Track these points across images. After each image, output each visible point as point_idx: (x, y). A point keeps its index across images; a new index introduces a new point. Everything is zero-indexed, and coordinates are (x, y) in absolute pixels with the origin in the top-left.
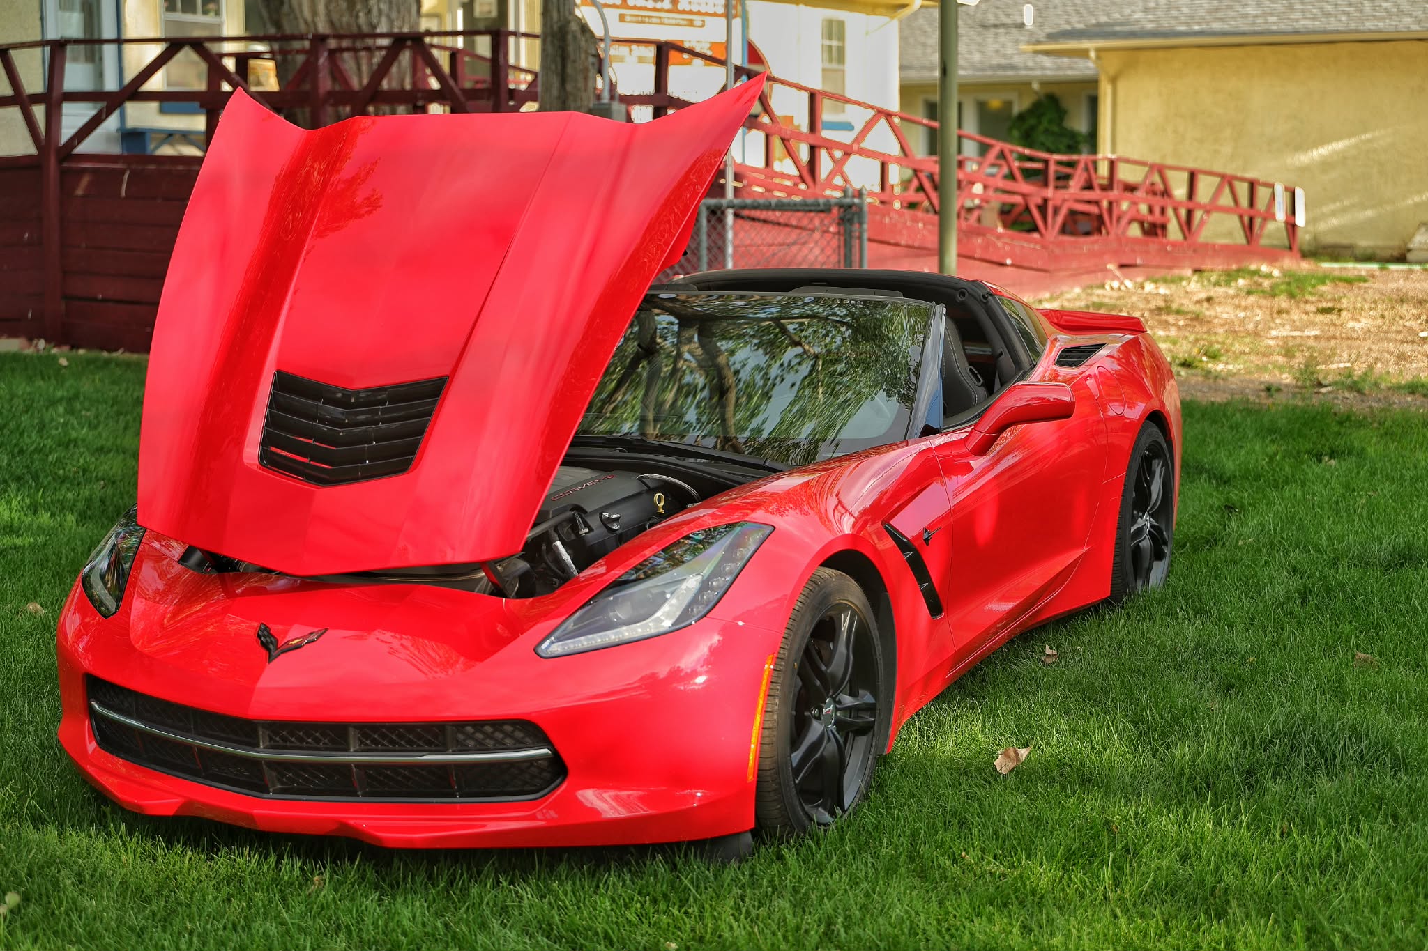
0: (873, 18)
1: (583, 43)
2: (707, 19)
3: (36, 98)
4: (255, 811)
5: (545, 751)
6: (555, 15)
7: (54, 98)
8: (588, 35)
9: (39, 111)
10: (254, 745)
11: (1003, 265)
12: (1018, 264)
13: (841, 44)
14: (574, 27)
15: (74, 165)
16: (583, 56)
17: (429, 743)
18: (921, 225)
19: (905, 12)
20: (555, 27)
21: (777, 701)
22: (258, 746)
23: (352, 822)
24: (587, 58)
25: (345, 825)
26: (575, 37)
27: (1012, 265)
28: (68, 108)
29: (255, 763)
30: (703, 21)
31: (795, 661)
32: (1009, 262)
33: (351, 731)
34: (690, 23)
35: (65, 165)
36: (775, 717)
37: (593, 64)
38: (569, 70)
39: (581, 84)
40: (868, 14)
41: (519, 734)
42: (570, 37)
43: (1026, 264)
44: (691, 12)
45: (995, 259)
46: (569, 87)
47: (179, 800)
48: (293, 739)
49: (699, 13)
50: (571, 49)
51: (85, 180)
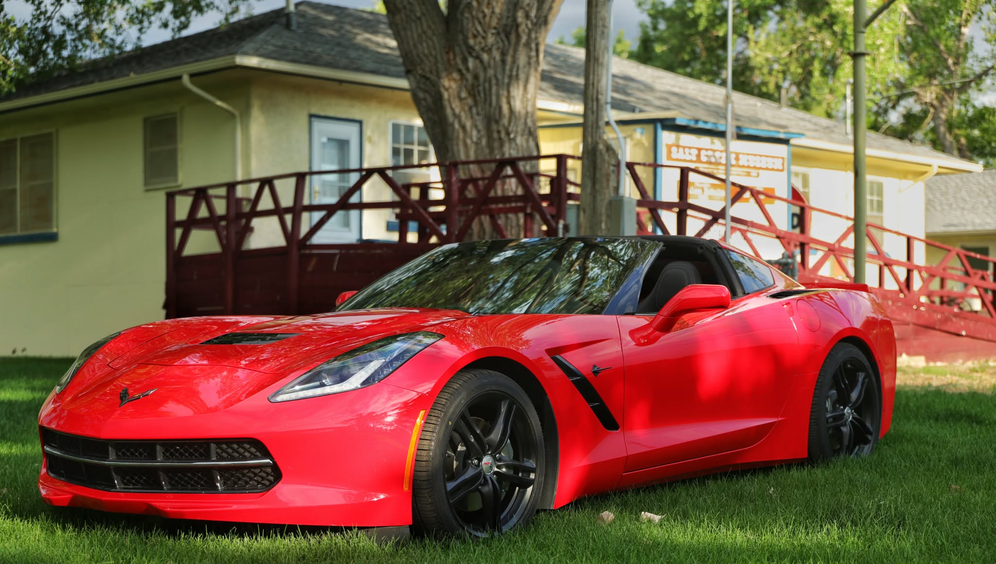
0: (904, 181)
1: (607, 157)
2: (761, 171)
3: (288, 210)
4: (104, 499)
5: (268, 461)
6: (590, 140)
7: (297, 209)
8: (611, 152)
9: (288, 218)
10: (106, 458)
11: (959, 335)
12: (972, 335)
13: (880, 199)
14: (601, 147)
15: (307, 252)
16: (606, 165)
17: (201, 455)
18: (890, 303)
19: (926, 177)
20: (590, 147)
21: (433, 444)
22: (108, 458)
23: (153, 504)
24: (608, 167)
25: (149, 506)
26: (601, 154)
27: (967, 336)
28: (305, 216)
29: (107, 468)
30: (758, 173)
31: (450, 420)
32: (964, 333)
33: (158, 448)
34: (748, 174)
35: (303, 252)
36: (431, 454)
37: (613, 171)
38: (598, 175)
39: (605, 185)
40: (900, 179)
41: (253, 450)
42: (598, 154)
43: (978, 336)
44: (748, 167)
45: (953, 330)
46: (597, 187)
47: (70, 496)
48: (128, 454)
49: (755, 168)
50: (599, 161)
51: (314, 262)
